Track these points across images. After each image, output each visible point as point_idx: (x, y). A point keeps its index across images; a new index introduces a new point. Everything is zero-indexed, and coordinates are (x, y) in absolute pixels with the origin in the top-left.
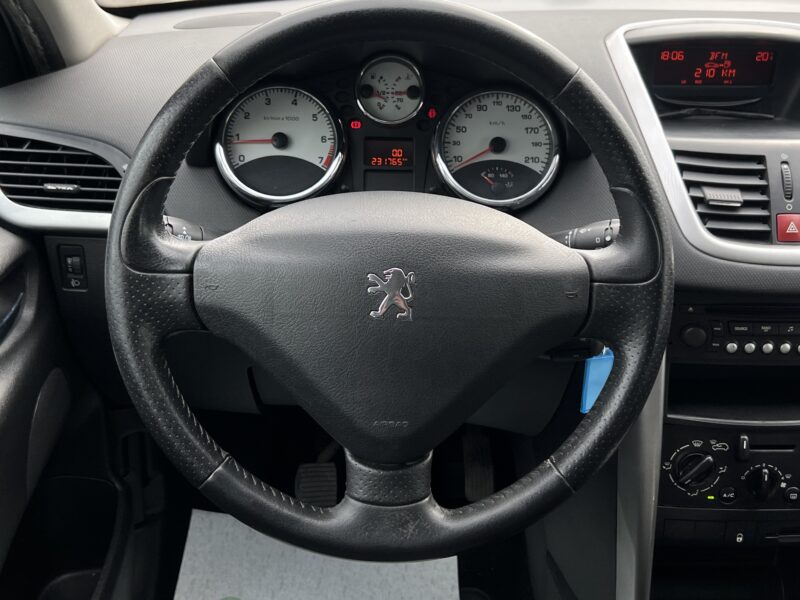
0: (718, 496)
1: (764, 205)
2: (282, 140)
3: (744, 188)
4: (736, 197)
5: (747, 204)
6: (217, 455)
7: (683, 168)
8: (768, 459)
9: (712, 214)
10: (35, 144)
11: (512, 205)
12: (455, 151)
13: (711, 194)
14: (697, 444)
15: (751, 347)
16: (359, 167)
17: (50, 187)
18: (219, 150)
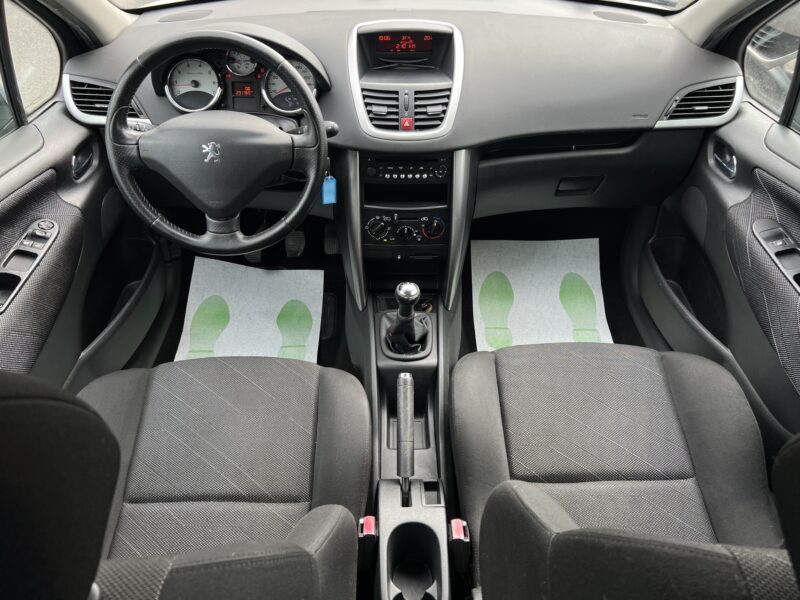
0: (388, 239)
1: (397, 113)
2: (196, 84)
3: (389, 106)
4: (384, 110)
5: (389, 113)
6: (156, 215)
7: (365, 97)
8: (408, 224)
9: (375, 118)
10: (90, 85)
11: (295, 114)
12: (272, 88)
13: (375, 109)
14: (378, 218)
15: (395, 176)
16: (230, 95)
17: (98, 106)
18: (166, 88)
